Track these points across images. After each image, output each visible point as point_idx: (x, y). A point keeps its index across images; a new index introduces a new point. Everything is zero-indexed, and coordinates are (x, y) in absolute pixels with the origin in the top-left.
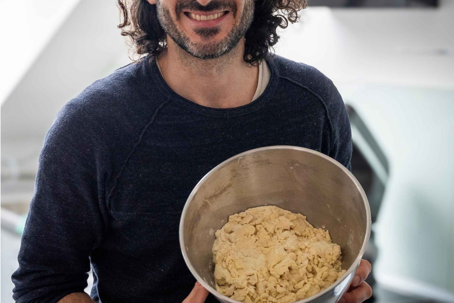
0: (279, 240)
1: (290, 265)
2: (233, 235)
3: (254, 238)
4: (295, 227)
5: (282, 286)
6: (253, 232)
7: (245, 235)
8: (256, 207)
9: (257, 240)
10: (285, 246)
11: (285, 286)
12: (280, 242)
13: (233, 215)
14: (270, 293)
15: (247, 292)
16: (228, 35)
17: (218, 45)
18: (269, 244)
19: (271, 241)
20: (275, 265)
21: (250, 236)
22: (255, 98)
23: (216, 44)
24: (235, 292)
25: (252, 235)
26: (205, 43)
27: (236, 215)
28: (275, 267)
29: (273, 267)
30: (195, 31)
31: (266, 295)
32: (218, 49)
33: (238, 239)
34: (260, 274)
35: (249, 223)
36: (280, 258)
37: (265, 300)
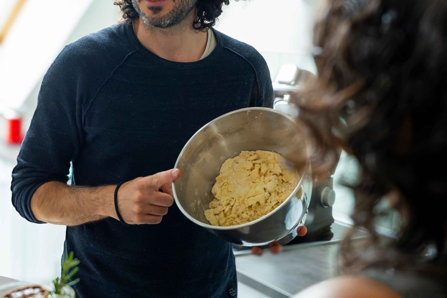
0: (264, 180)
1: (258, 201)
2: (236, 165)
3: (248, 173)
4: (284, 175)
5: (247, 214)
6: (249, 168)
7: (243, 168)
8: (265, 150)
9: (250, 175)
10: (265, 186)
11: (250, 215)
12: (264, 182)
13: (245, 151)
14: (238, 216)
15: (223, 209)
16: (170, 13)
17: (161, 19)
18: (256, 180)
19: (259, 179)
20: (249, 197)
21: (246, 170)
22: (203, 57)
23: (160, 17)
24: (218, 206)
25: (248, 170)
26: (154, 16)
27: (247, 152)
28: (249, 199)
29: (248, 198)
30: (148, 8)
31: (235, 216)
32: (162, 22)
33: (237, 170)
34: (238, 200)
35: (252, 161)
36: (256, 193)
37: (232, 219)
